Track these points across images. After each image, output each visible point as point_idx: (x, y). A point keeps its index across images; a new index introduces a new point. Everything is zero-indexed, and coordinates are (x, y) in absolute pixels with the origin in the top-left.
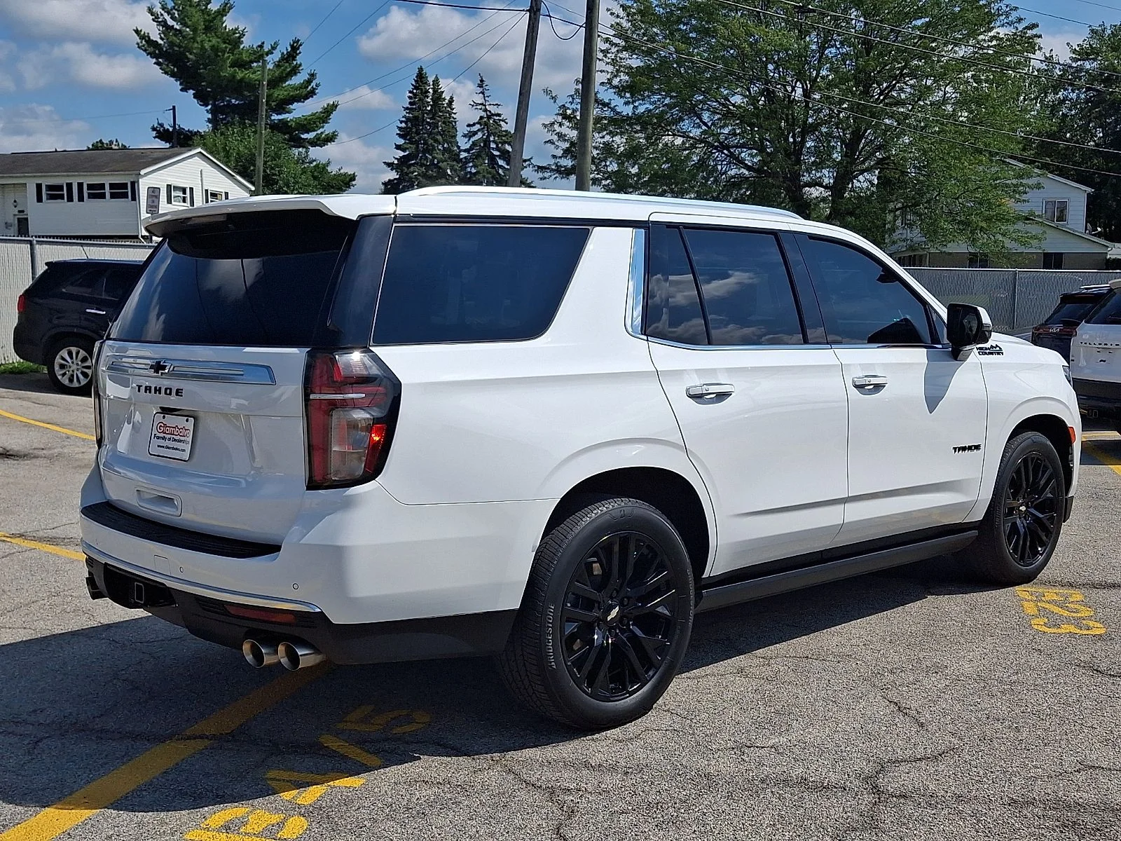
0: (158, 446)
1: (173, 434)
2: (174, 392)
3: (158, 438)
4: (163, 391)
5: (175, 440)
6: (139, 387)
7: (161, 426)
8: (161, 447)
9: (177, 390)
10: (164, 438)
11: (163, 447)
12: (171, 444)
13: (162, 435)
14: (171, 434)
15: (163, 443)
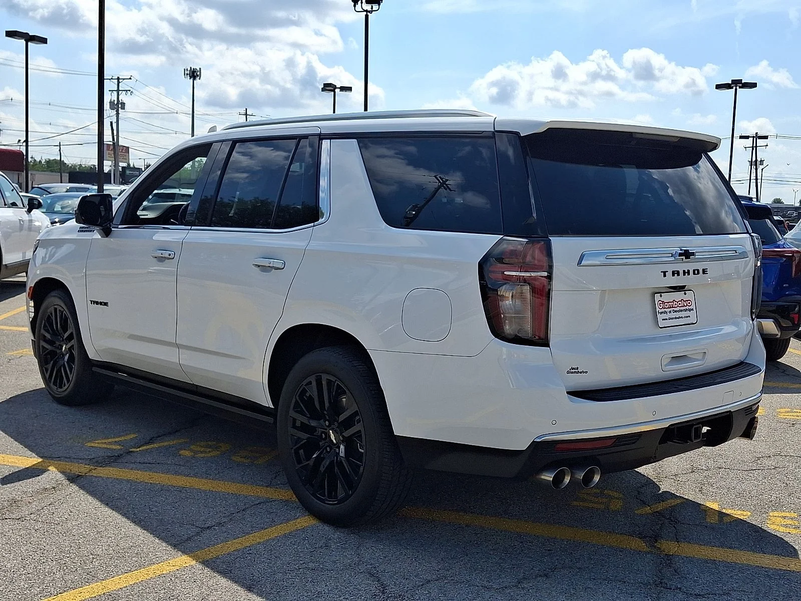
0: (663, 320)
1: (672, 307)
2: (701, 271)
3: (661, 313)
4: (691, 272)
5: (676, 311)
6: (665, 273)
7: (660, 303)
8: (665, 319)
9: (703, 270)
10: (665, 312)
11: (667, 319)
12: (673, 315)
13: (663, 310)
14: (670, 308)
15: (665, 316)
